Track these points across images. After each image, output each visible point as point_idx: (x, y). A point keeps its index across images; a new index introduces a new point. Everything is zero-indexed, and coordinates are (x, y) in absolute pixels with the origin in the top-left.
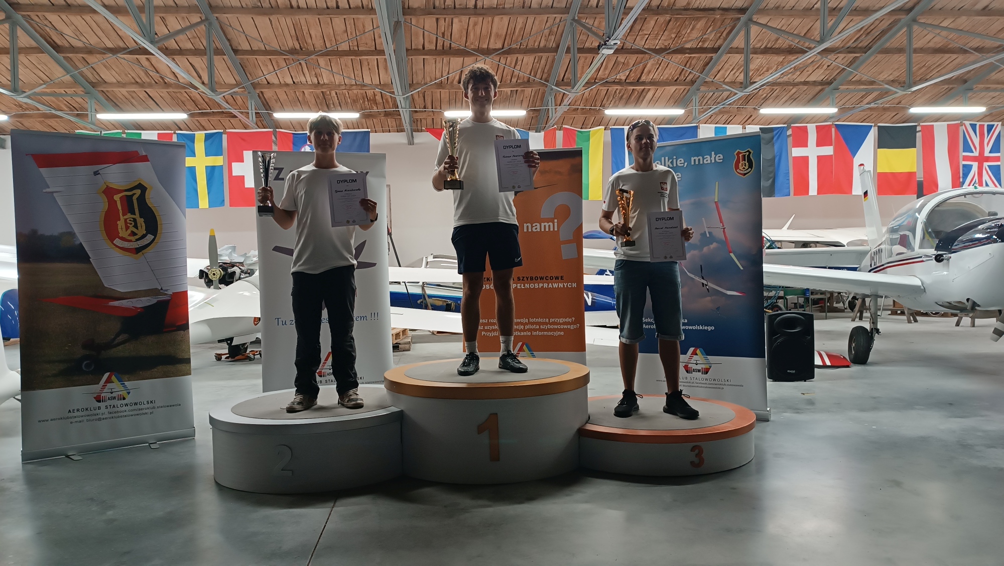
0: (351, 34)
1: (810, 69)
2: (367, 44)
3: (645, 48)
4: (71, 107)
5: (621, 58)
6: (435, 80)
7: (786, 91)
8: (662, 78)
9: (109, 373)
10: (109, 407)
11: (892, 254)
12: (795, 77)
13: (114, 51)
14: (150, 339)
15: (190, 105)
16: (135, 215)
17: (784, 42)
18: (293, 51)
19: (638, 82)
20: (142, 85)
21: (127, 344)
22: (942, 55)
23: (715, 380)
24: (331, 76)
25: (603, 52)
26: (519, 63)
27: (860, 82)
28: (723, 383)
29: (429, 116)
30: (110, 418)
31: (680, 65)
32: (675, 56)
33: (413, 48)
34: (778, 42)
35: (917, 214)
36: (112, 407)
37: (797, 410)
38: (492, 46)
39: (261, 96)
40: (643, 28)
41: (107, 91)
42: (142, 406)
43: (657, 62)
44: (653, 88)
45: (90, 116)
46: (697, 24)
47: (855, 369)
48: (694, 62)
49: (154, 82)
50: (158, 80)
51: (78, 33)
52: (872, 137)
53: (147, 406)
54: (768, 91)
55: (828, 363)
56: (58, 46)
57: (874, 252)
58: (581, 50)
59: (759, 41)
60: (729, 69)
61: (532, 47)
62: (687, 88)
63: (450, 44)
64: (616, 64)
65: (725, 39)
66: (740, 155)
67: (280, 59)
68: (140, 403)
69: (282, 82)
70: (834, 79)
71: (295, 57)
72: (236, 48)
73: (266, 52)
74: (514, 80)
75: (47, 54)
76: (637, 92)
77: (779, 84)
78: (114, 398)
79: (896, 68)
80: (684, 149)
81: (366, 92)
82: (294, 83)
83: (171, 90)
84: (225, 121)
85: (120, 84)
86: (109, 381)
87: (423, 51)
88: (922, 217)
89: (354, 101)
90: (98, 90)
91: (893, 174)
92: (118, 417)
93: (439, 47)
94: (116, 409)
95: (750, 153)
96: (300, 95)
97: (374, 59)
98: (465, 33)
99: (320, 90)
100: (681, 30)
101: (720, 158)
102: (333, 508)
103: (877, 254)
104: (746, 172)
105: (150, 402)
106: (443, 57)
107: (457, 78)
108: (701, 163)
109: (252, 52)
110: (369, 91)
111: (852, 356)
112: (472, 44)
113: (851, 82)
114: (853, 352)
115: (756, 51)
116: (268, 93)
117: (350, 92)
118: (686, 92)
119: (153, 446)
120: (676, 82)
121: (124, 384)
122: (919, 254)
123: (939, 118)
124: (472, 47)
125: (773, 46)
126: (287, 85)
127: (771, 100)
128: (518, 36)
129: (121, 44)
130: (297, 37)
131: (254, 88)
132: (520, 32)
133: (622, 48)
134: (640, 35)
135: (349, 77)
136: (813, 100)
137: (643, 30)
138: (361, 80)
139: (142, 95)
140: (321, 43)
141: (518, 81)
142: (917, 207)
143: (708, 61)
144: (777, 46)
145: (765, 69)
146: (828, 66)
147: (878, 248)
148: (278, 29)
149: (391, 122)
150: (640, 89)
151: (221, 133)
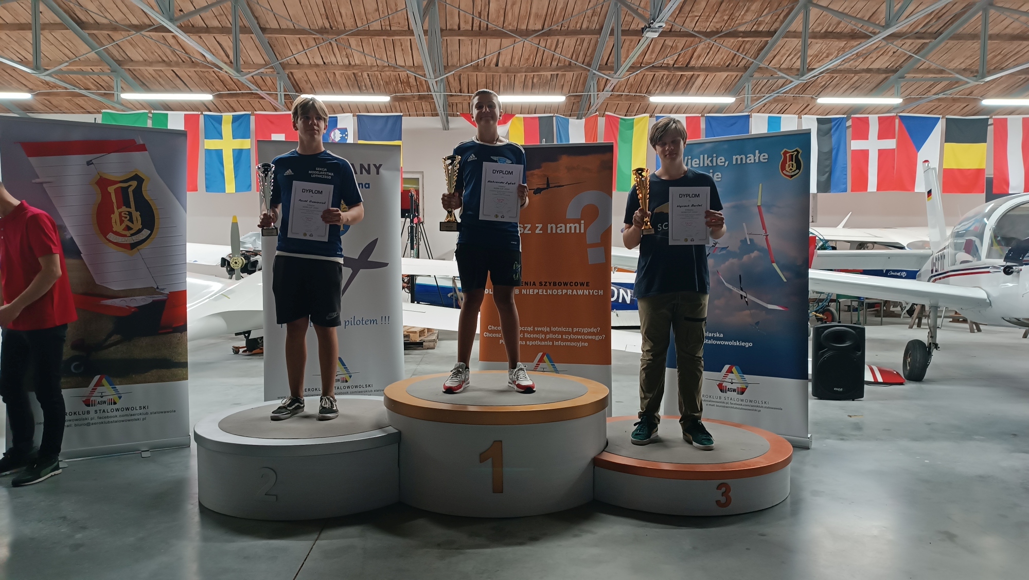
0: (383, 13)
1: (874, 56)
2: (399, 24)
3: (695, 31)
4: (99, 85)
5: (669, 42)
6: (472, 62)
7: (847, 79)
8: (712, 63)
9: (99, 376)
10: (98, 412)
11: (956, 261)
12: (857, 63)
13: (138, 28)
14: (145, 341)
15: (218, 85)
16: (131, 208)
17: (846, 26)
18: (322, 31)
19: (687, 67)
20: (168, 64)
21: (119, 346)
22: (1021, 42)
23: (751, 401)
24: (363, 57)
25: (647, 35)
26: (560, 45)
27: (928, 70)
28: (761, 405)
29: (464, 100)
30: (100, 423)
31: (732, 50)
32: (727, 40)
33: (448, 28)
34: (840, 26)
35: (985, 219)
36: (102, 411)
37: (842, 437)
38: (531, 27)
39: (291, 76)
40: (693, 9)
41: (134, 70)
42: (135, 412)
43: (708, 46)
44: (703, 75)
45: (116, 96)
46: (752, 5)
47: (910, 386)
48: (747, 46)
49: (180, 61)
50: (185, 59)
51: (102, 9)
52: (939, 130)
53: (139, 411)
54: (828, 78)
55: (880, 379)
56: (83, 22)
57: (936, 258)
58: (625, 33)
59: (819, 24)
60: (785, 54)
61: (574, 28)
62: (740, 74)
63: (487, 25)
64: (663, 48)
65: (782, 22)
66: (788, 155)
67: (310, 38)
68: (132, 409)
69: (312, 63)
70: (900, 66)
71: (325, 36)
72: (264, 27)
73: (295, 31)
74: (555, 63)
75: (71, 30)
76: (686, 78)
77: (840, 71)
78: (105, 402)
79: (969, 55)
80: (726, 146)
81: (399, 74)
82: (324, 63)
83: (198, 69)
84: (255, 102)
85: (146, 63)
86: (99, 384)
87: (458, 32)
88: (991, 223)
89: (387, 83)
90: (125, 69)
91: (961, 171)
92: (109, 422)
93: (476, 28)
94: (106, 414)
95: (798, 152)
96: (330, 76)
97: (407, 40)
98: (502, 12)
99: (351, 72)
100: (735, 12)
101: (764, 157)
102: (316, 540)
103: (939, 260)
104: (793, 174)
105: (142, 407)
106: (479, 38)
107: (495, 60)
108: (744, 162)
109: (281, 31)
110: (403, 73)
111: (907, 373)
112: (510, 24)
113: (918, 71)
114: (908, 368)
115: (815, 36)
116: (298, 74)
117: (382, 74)
118: (738, 78)
119: (144, 454)
120: (727, 68)
121: (115, 388)
122: (985, 264)
123: (1013, 111)
124: (510, 27)
125: (834, 30)
126: (317, 65)
127: (830, 89)
128: (560, 15)
129: (147, 21)
130: (327, 16)
131: (284, 69)
132: (561, 12)
133: (670, 31)
134: (690, 17)
135: (381, 59)
136: (876, 90)
137: (694, 11)
138: (394, 62)
139: (170, 74)
140: (352, 22)
141: (559, 64)
142: (986, 211)
143: (763, 46)
144: (838, 30)
145: (825, 55)
146: (894, 53)
147: (940, 253)
148: (307, 8)
149: (425, 105)
150: (688, 75)
151: (249, 115)
